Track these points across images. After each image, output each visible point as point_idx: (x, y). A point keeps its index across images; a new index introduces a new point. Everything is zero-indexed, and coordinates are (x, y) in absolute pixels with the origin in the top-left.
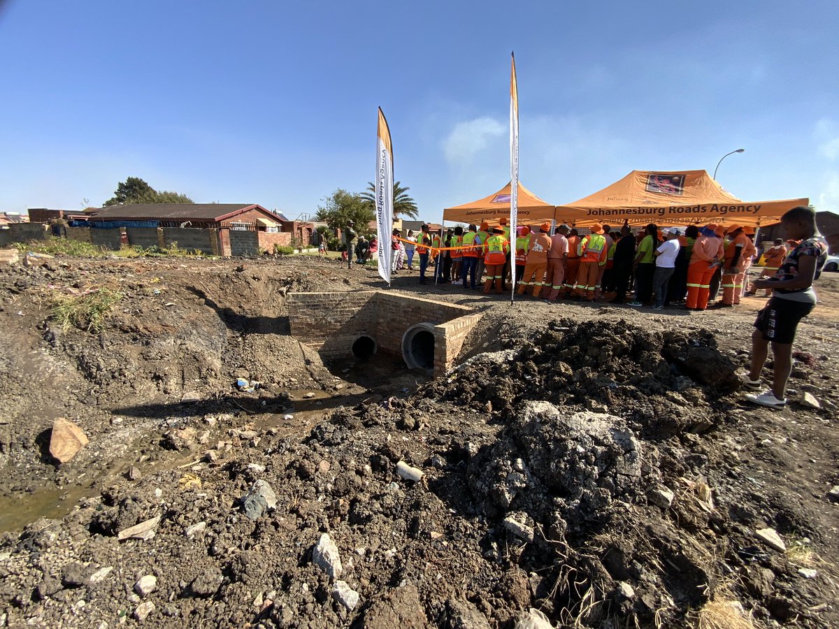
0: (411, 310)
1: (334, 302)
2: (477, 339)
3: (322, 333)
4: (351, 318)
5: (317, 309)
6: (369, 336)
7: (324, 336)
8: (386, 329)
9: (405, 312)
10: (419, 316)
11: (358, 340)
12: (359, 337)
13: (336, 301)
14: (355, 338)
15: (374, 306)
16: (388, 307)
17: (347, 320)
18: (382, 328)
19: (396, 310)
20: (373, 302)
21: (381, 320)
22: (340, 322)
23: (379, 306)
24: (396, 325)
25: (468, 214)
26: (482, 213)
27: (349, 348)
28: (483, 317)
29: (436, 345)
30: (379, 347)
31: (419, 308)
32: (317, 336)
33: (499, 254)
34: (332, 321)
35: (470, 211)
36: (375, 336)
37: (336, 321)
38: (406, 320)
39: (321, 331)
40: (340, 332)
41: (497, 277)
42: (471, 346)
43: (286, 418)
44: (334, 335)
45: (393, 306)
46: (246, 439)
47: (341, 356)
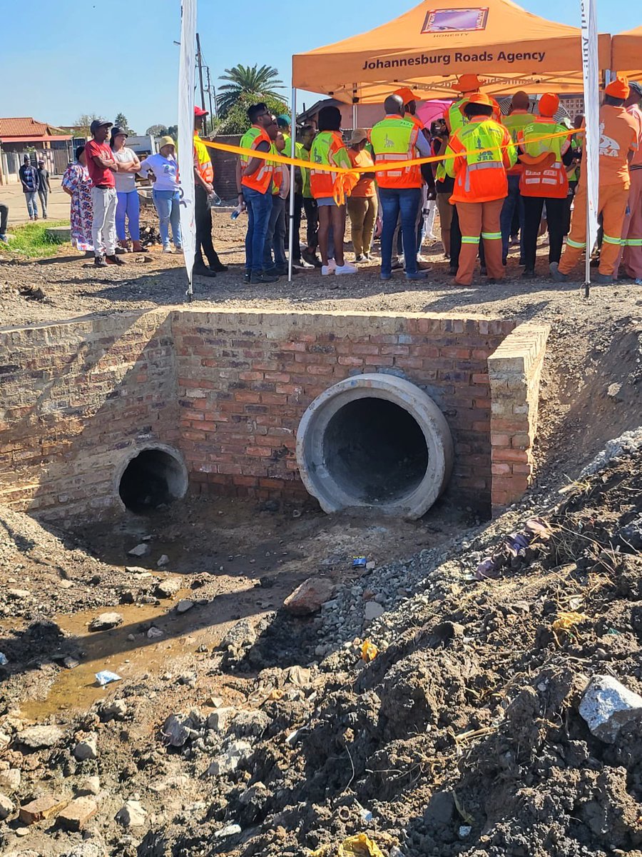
0: (301, 347)
1: (58, 354)
2: (572, 383)
3: (29, 455)
4: (109, 397)
5: (12, 379)
6: (163, 447)
7: (33, 462)
8: (217, 416)
9: (281, 356)
10: (332, 360)
11: (133, 461)
12: (134, 451)
13: (62, 348)
14: (122, 458)
15: (168, 354)
16: (219, 350)
17: (99, 403)
18: (200, 417)
19: (247, 355)
20: (165, 343)
21: (197, 393)
22: (78, 413)
23: (185, 353)
24: (255, 399)
25: (367, 66)
26: (410, 62)
27: (109, 491)
28: (553, 331)
29: (496, 408)
30: (193, 474)
31: (332, 337)
32: (16, 466)
33: (493, 170)
34: (58, 413)
35: (373, 59)
36: (176, 444)
37: (69, 412)
38: (286, 379)
39: (28, 447)
40: (82, 443)
41: (487, 236)
42: (564, 402)
43: (103, 682)
44: (66, 455)
45: (234, 344)
46: (44, 747)
47: (91, 516)
